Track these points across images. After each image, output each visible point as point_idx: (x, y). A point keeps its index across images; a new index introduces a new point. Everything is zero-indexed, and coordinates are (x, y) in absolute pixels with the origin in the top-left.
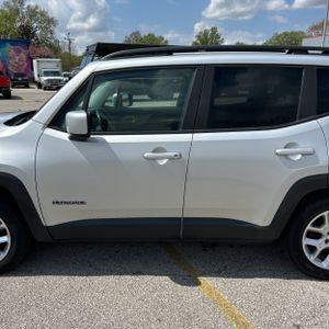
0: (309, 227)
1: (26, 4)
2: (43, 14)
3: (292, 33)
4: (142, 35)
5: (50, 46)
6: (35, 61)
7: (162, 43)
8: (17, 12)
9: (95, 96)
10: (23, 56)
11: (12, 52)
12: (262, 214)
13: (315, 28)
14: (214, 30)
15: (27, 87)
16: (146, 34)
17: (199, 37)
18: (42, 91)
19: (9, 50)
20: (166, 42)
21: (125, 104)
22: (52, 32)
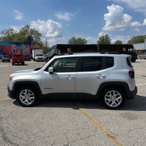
0: (106, 95)
1: (30, 28)
2: (36, 32)
3: (141, 36)
4: (76, 39)
5: (39, 44)
6: (33, 51)
8: (27, 31)
9: (55, 64)
10: (28, 48)
11: (24, 47)
12: (94, 92)
15: (30, 60)
17: (100, 39)
18: (35, 62)
19: (23, 46)
21: (64, 66)
22: (39, 39)
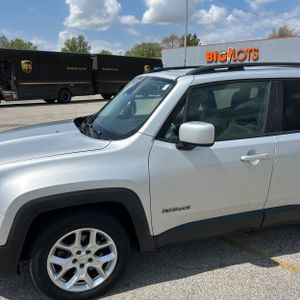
4: (9, 40)
7: (31, 48)
13: (166, 41)
14: (81, 38)
16: (14, 39)
20: (35, 47)
